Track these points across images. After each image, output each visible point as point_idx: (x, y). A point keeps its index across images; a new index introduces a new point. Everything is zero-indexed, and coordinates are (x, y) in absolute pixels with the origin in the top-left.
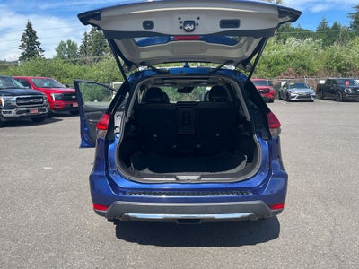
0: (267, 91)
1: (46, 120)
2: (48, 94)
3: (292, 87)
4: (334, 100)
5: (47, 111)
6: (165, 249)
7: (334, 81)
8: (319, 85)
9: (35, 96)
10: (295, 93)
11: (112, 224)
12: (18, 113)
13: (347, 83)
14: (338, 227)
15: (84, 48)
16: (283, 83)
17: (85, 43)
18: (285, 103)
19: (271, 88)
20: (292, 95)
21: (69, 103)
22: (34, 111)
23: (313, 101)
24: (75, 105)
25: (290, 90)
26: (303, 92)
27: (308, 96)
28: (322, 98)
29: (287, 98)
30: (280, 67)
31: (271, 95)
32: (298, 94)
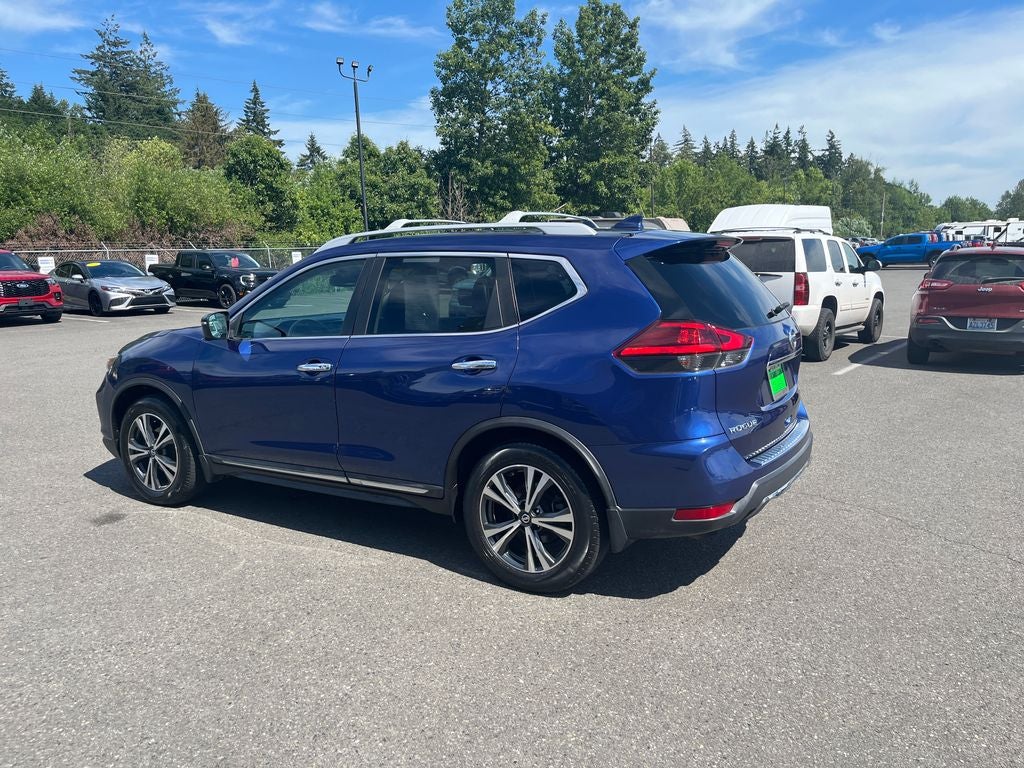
0: (40, 287)
3: (99, 273)
10: (119, 289)
16: (44, 262)
20: (113, 295)
25: (99, 282)
26: (143, 285)
27: (158, 297)
29: (95, 306)
31: (53, 299)
32: (133, 294)
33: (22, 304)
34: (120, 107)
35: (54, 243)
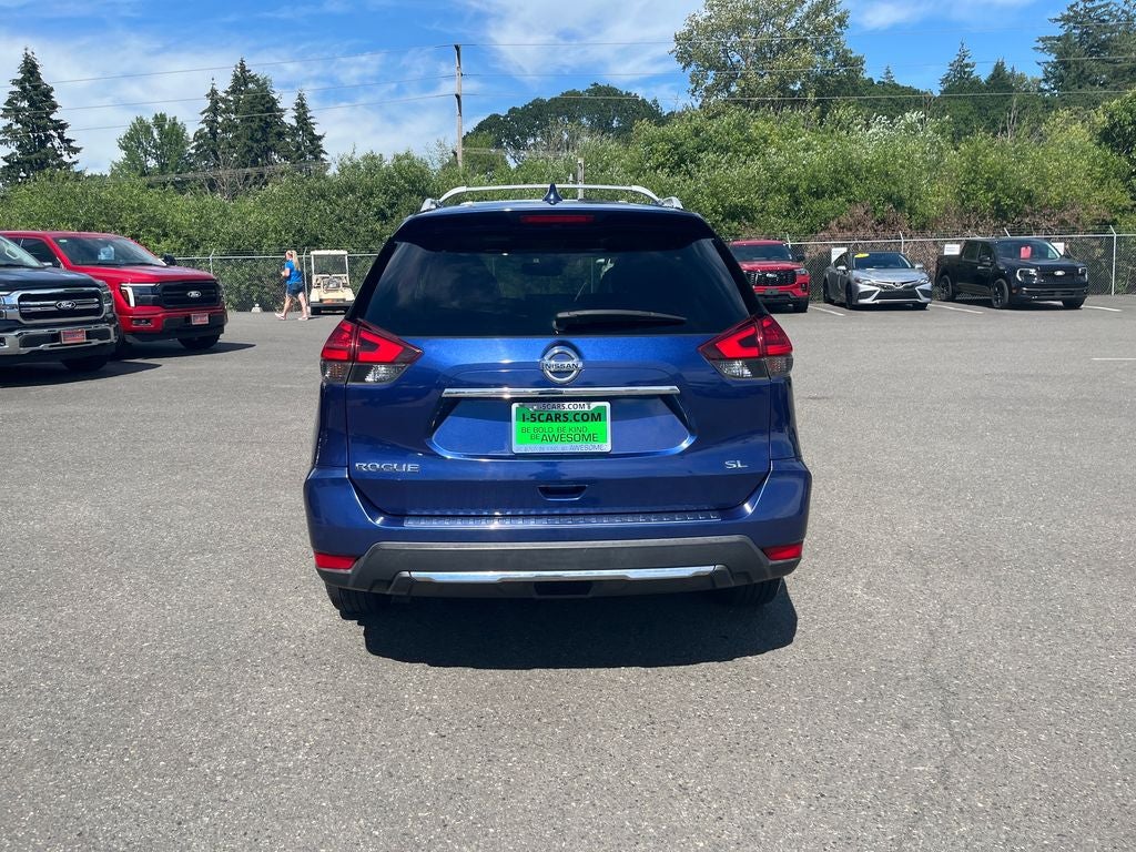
0: (787, 277)
1: (109, 366)
2: (115, 283)
3: (862, 264)
4: (987, 304)
5: (113, 339)
6: (499, 675)
7: (987, 248)
8: (942, 259)
9: (74, 291)
10: (870, 282)
11: (352, 624)
12: (27, 342)
13: (1025, 252)
14: (949, 621)
15: (210, 142)
16: (836, 253)
17: (211, 123)
18: (840, 313)
19: (801, 269)
20: (863, 288)
21: (179, 314)
22: (74, 337)
23: (922, 307)
24: (200, 319)
25: (856, 274)
26: (895, 278)
27: (909, 291)
28: (951, 299)
29: (848, 299)
30: (826, 204)
31: (799, 289)
32: (883, 287)
33: (768, 293)
34: (1083, 72)
35: (861, 234)
